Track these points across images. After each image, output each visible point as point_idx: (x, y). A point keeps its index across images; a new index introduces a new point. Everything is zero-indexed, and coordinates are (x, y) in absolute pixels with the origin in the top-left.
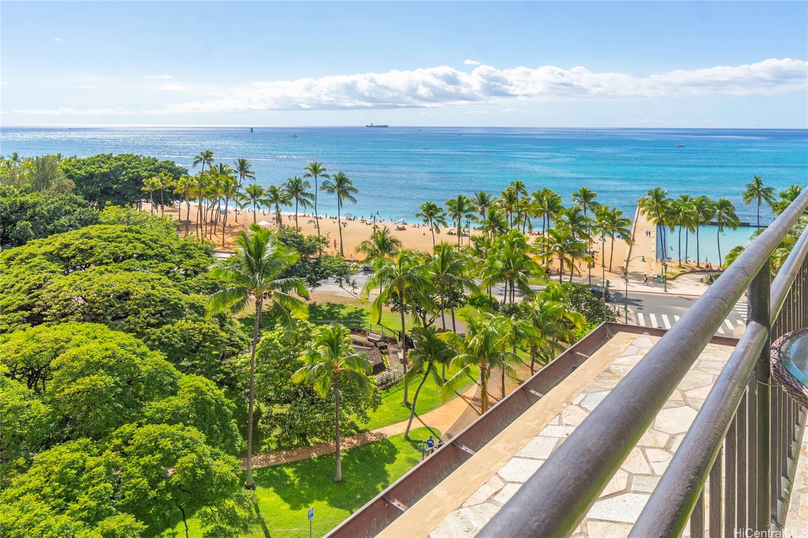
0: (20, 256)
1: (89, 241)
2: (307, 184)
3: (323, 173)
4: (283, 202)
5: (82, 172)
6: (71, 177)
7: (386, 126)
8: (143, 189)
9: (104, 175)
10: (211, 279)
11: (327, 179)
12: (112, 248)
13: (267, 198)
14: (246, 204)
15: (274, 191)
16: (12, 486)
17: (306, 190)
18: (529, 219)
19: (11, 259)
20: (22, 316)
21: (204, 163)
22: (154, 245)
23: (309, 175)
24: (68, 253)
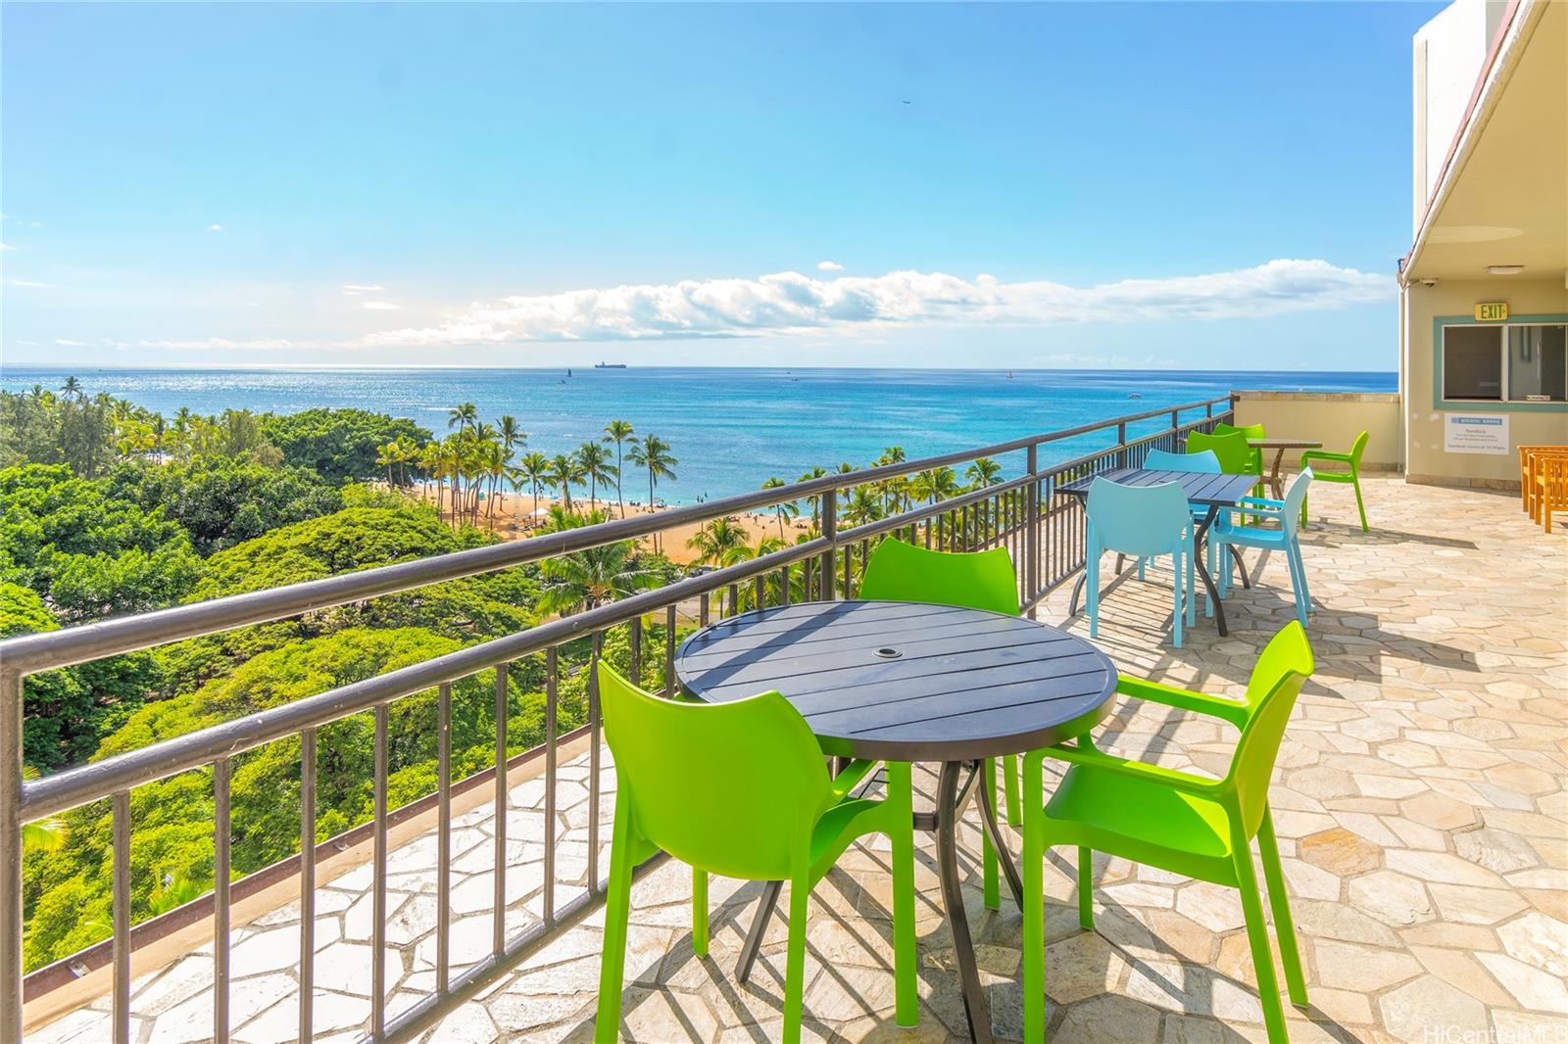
0: (267, 551)
1: (354, 529)
2: (608, 453)
3: (629, 436)
4: (574, 479)
5: (290, 436)
6: (275, 443)
7: (624, 367)
8: (378, 460)
9: (319, 441)
10: (511, 582)
11: (636, 444)
12: (385, 539)
13: (553, 474)
14: (522, 483)
15: (561, 463)
16: (364, 813)
17: (607, 462)
18: (910, 503)
19: (254, 554)
20: (290, 627)
21: (463, 422)
22: (433, 535)
23: (609, 439)
24: (329, 546)
